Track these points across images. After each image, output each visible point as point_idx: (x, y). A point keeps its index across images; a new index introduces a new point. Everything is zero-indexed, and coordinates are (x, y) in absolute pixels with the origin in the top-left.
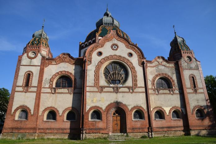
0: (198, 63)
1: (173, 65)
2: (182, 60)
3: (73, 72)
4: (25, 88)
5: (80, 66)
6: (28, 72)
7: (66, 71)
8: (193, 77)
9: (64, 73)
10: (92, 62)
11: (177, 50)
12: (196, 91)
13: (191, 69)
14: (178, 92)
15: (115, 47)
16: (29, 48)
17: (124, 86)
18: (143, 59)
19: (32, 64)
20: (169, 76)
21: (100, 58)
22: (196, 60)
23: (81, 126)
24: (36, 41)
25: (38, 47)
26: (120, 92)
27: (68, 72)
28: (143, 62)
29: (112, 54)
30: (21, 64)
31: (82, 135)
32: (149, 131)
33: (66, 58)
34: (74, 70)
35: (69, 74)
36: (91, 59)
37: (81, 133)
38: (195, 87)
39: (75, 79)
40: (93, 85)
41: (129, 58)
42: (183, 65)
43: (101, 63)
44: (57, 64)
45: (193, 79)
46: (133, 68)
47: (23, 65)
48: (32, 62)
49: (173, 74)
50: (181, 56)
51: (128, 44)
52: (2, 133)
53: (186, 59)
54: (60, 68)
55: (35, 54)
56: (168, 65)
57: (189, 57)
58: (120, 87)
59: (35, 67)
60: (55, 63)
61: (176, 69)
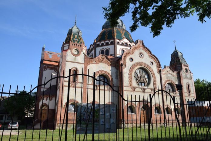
0: (192, 74)
1: (176, 74)
2: (182, 71)
3: (110, 73)
4: (73, 83)
5: (115, 68)
6: (74, 69)
7: (105, 71)
8: (188, 85)
9: (103, 72)
10: (127, 66)
11: (178, 62)
12: (190, 95)
13: (187, 78)
14: (179, 95)
15: (141, 55)
16: (72, 45)
17: (148, 88)
18: (160, 68)
19: (76, 61)
20: (173, 82)
21: (131, 63)
22: (191, 72)
23: (122, 118)
24: (76, 38)
25: (80, 45)
26: (146, 92)
27: (106, 71)
28: (160, 70)
29: (140, 61)
30: (67, 60)
31: (123, 125)
32: (165, 123)
33: (104, 59)
34: (111, 70)
35: (107, 74)
36: (126, 63)
37: (122, 123)
38: (189, 92)
39: (112, 79)
40: (128, 85)
41: (151, 66)
42: (182, 75)
43: (132, 67)
44: (97, 64)
45: (188, 86)
46: (154, 74)
47: (69, 61)
48: (76, 59)
49: (176, 81)
50: (182, 68)
51: (150, 54)
52: (57, 124)
53: (184, 70)
54: (100, 67)
55: (78, 51)
56: (173, 74)
57: (186, 69)
58: (146, 89)
59: (79, 64)
60: (95, 63)
61: (178, 77)
